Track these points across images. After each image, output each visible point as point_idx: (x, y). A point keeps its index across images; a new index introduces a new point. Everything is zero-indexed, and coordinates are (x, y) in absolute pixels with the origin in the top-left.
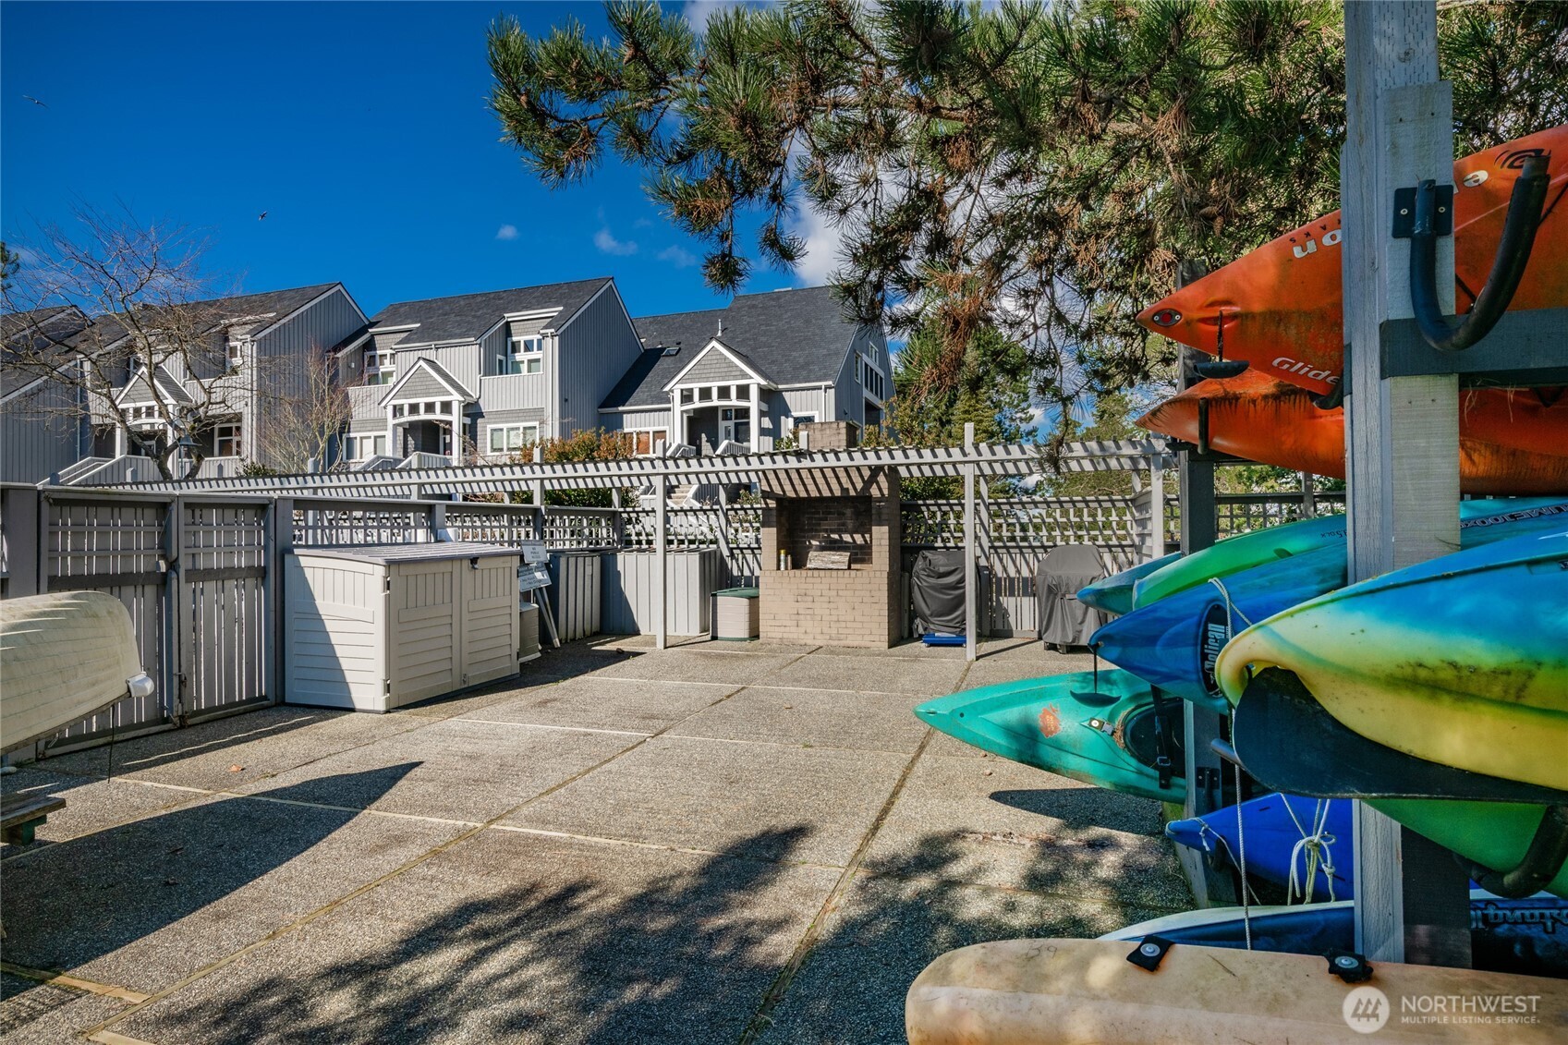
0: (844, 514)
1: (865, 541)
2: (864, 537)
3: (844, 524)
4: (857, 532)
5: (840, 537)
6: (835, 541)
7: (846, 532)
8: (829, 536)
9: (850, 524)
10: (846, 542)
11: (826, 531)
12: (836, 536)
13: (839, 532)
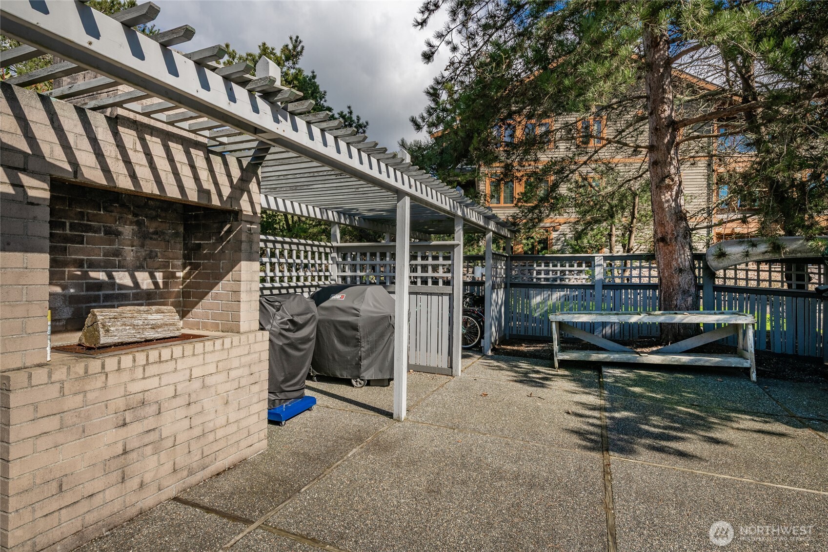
0: (118, 234)
1: (156, 284)
2: (152, 276)
3: (117, 253)
4: (140, 268)
5: (110, 276)
6: (99, 285)
7: (121, 267)
8: (85, 275)
9: (130, 254)
10: (122, 287)
11: (80, 264)
12: (102, 276)
13: (107, 266)
